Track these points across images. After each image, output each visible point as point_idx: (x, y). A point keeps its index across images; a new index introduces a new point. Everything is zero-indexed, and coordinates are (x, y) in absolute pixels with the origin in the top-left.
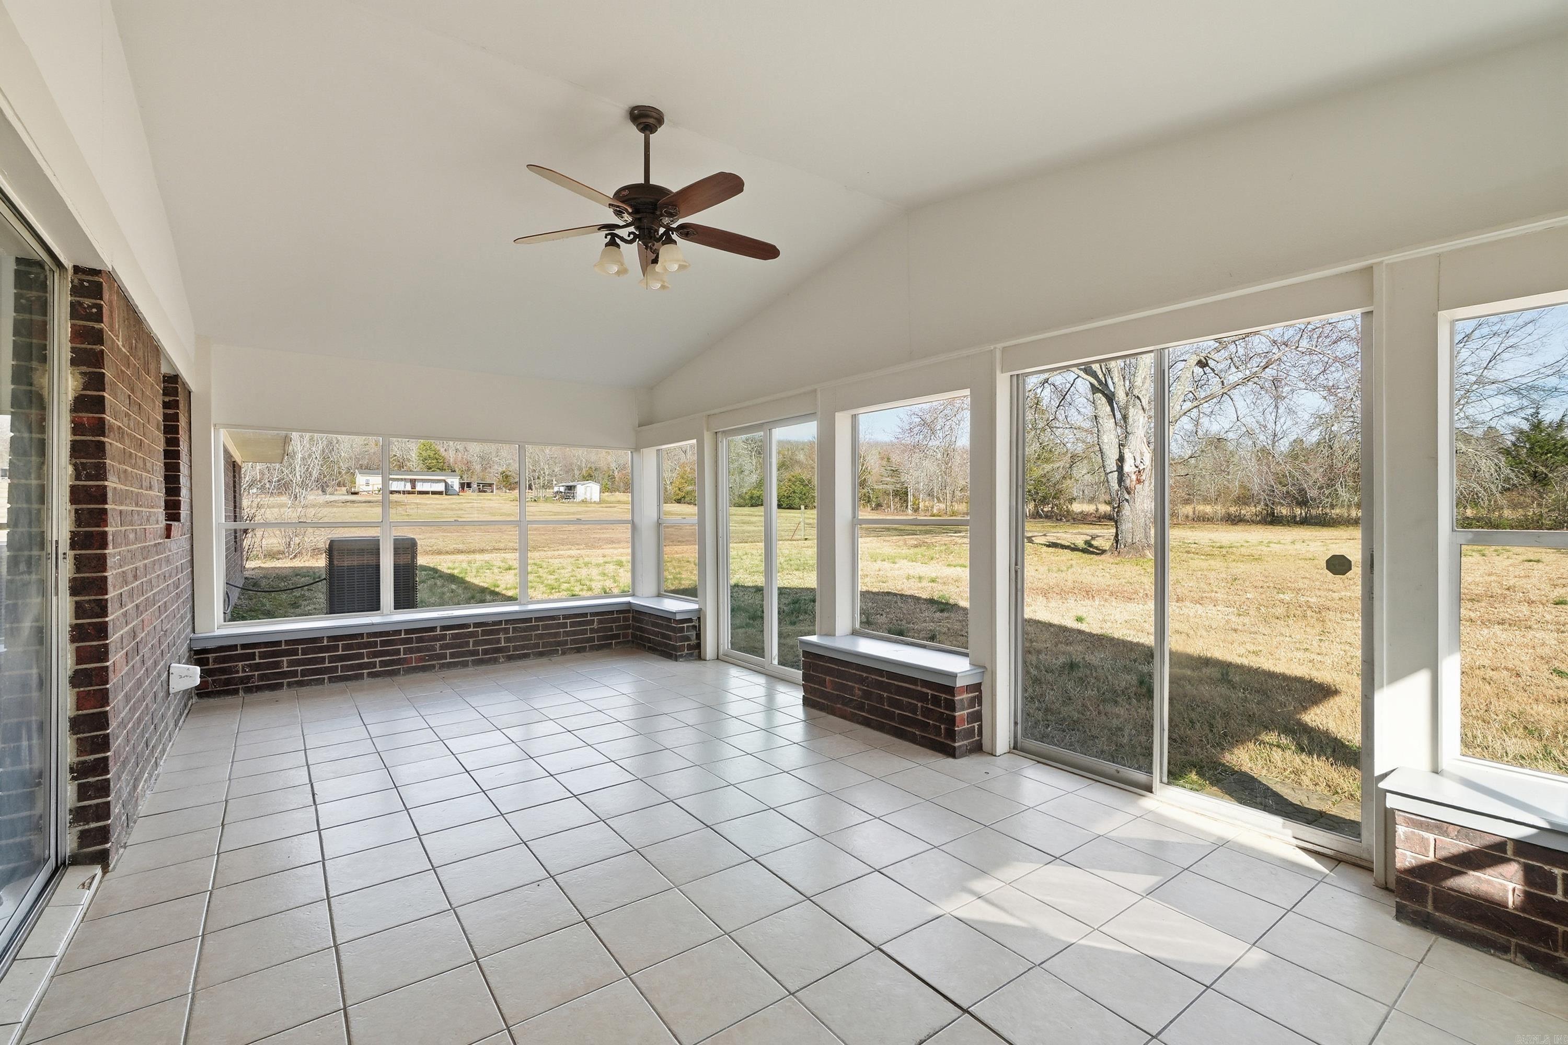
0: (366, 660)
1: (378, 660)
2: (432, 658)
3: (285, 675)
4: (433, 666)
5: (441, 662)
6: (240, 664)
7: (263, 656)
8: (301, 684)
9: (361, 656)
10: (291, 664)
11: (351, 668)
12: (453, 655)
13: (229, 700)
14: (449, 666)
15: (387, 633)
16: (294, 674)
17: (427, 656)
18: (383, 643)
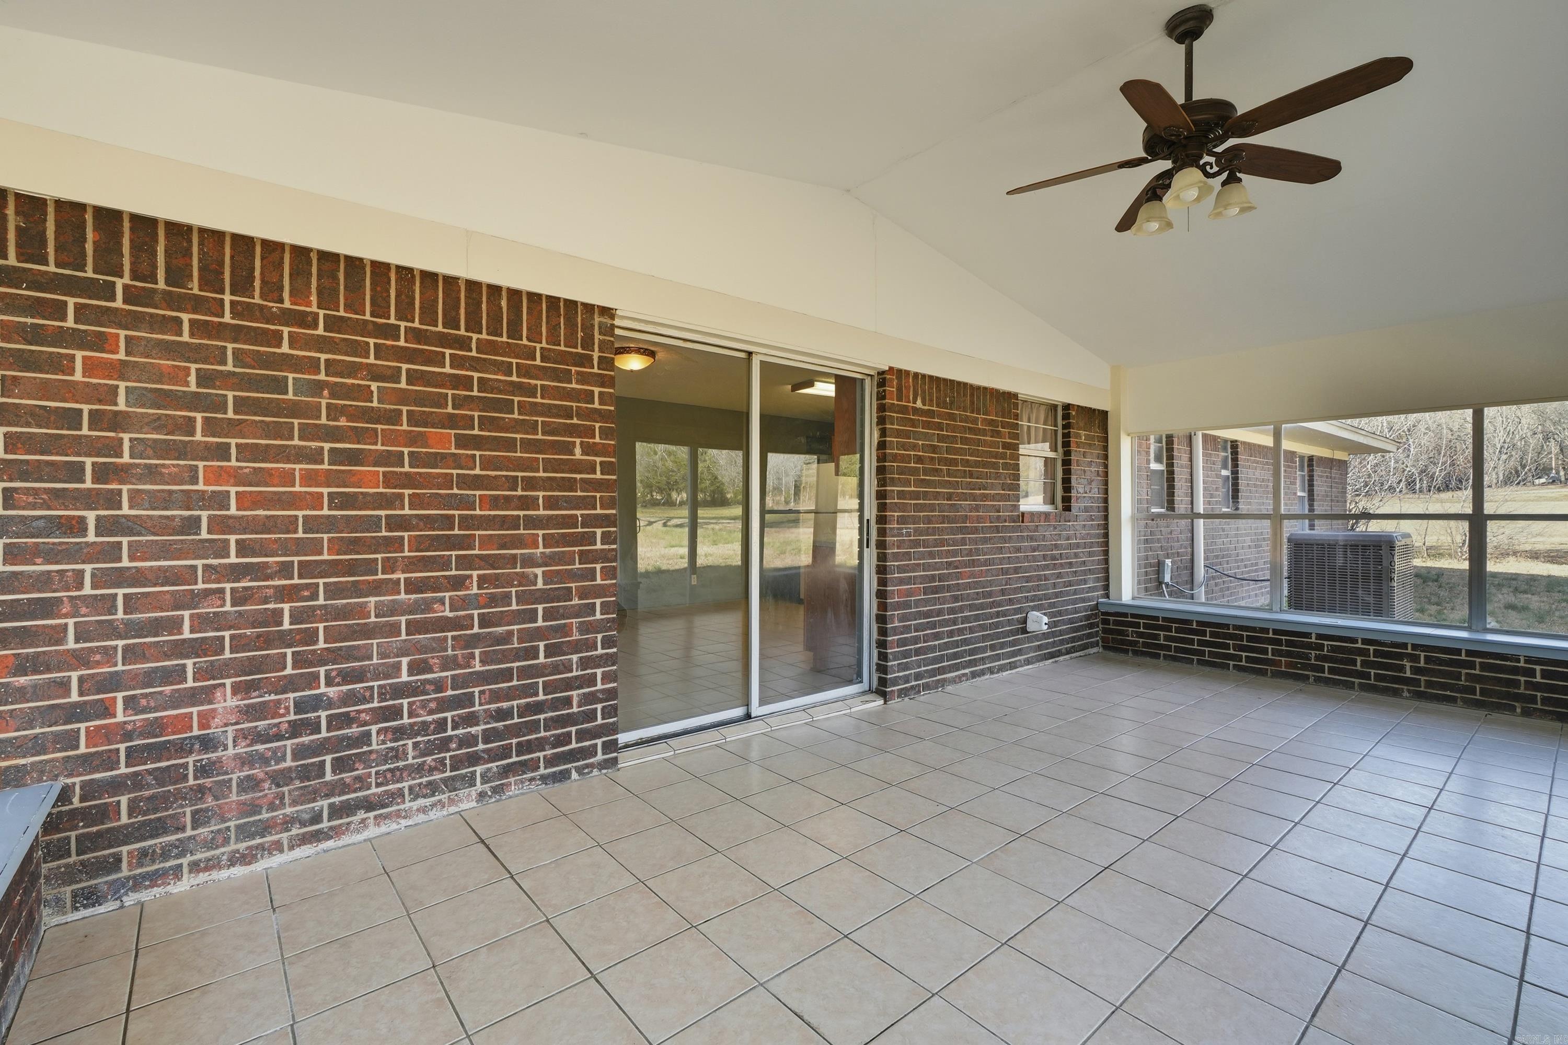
0: (1232, 651)
1: (1244, 654)
2: (1305, 667)
3: (1162, 647)
4: (1307, 677)
5: (1317, 674)
6: (1130, 629)
7: (1146, 626)
8: (1174, 659)
9: (1227, 647)
10: (1167, 638)
11: (1217, 655)
12: (1331, 671)
13: (1122, 656)
14: (1327, 682)
15: (1253, 629)
16: (1168, 648)
17: (1300, 663)
18: (1250, 639)
